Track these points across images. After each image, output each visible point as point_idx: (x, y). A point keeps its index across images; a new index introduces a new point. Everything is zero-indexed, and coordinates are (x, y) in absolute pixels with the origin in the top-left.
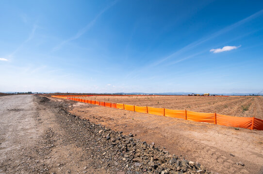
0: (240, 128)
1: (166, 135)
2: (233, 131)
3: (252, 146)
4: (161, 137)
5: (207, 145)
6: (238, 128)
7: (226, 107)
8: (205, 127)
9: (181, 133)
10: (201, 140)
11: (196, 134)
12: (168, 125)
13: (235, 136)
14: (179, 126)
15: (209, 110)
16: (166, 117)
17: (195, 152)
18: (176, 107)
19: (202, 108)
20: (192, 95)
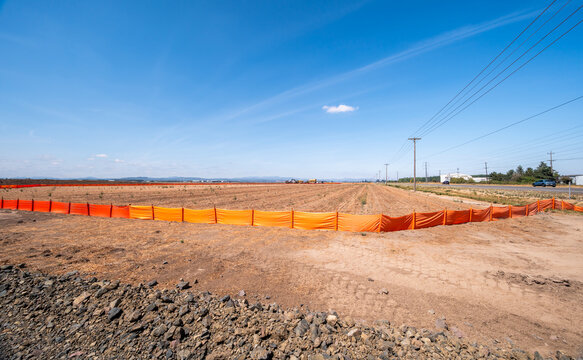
1: (264, 266)
2: (360, 239)
3: (386, 259)
4: (256, 273)
5: (335, 272)
6: (364, 232)
7: (341, 200)
8: (323, 237)
9: (291, 255)
10: (323, 263)
11: (314, 254)
12: (263, 243)
13: (364, 247)
14: (284, 243)
15: (322, 208)
16: (256, 227)
17: (321, 289)
18: (270, 205)
19: (312, 204)
20: (291, 183)
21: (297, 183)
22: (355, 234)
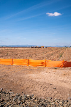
0: (57, 68)
1: (12, 80)
2: (54, 70)
3: (61, 77)
4: (9, 82)
5: (39, 82)
7: (52, 55)
8: (39, 69)
9: (24, 76)
10: (36, 79)
11: (33, 76)
12: (15, 72)
13: (54, 73)
15: (43, 58)
16: (14, 65)
17: (32, 87)
18: (22, 57)
20: (33, 47)
21: (36, 47)
22: (52, 68)
